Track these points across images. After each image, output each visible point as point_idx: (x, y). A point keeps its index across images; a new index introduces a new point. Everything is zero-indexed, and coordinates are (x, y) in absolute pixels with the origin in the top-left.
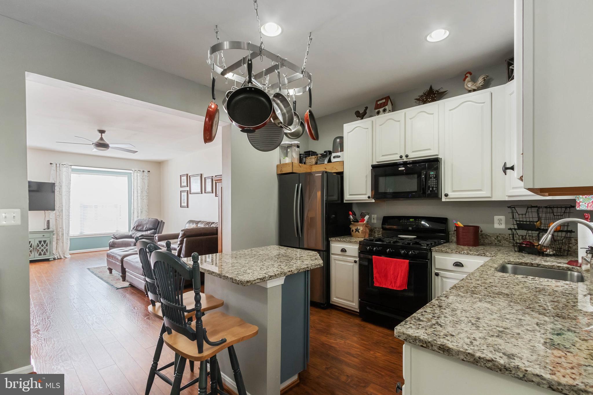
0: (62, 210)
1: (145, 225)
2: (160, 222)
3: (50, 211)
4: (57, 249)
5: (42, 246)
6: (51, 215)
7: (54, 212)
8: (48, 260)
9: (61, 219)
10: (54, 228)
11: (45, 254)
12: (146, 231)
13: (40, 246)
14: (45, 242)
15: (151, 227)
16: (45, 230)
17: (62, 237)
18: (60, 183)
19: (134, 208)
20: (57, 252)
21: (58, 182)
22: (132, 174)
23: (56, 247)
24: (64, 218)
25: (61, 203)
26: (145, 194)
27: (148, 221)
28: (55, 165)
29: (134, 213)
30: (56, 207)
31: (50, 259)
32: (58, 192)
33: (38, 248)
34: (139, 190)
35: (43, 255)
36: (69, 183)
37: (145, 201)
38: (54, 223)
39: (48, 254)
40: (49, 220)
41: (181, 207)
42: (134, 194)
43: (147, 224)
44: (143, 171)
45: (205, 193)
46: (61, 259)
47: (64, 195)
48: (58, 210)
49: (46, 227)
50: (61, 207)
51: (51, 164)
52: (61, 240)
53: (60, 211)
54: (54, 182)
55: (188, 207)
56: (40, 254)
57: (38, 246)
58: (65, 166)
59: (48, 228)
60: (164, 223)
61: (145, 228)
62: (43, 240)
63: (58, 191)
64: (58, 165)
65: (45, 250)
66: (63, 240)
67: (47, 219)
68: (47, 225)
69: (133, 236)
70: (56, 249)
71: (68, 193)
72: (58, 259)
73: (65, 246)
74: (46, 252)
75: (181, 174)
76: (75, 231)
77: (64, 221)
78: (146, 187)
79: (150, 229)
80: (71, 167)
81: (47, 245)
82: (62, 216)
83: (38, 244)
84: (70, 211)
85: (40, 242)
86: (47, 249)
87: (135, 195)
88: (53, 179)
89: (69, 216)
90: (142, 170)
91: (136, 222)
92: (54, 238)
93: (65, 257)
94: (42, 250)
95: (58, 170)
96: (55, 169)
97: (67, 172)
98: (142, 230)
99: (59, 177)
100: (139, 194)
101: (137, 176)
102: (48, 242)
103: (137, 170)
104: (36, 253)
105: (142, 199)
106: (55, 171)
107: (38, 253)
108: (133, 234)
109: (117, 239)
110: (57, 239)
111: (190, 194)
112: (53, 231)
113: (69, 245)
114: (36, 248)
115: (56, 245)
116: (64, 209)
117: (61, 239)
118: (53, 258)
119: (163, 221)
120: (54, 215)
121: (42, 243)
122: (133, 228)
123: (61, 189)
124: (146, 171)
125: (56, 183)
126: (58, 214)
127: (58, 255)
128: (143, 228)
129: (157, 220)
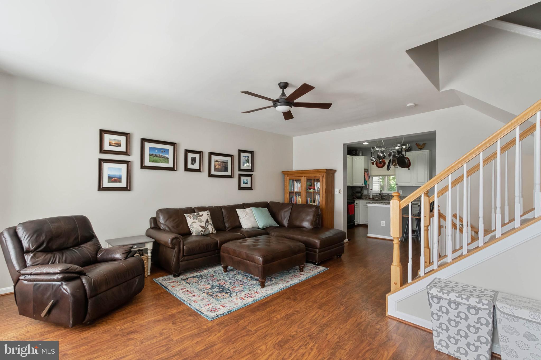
41: (99, 189)
45: (185, 170)
55: (130, 190)
111: (142, 167)
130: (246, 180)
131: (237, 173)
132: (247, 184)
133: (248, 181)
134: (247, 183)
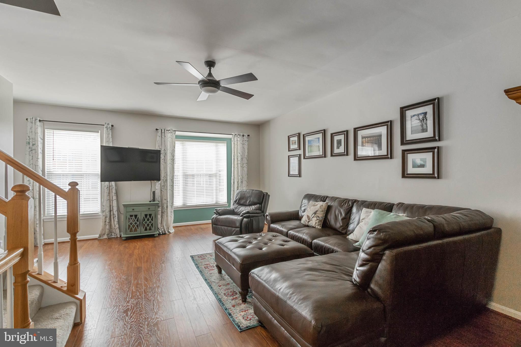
0: (167, 179)
1: (249, 199)
2: (265, 195)
3: (156, 181)
4: (162, 223)
5: (148, 220)
6: (157, 185)
7: (160, 182)
8: (152, 236)
9: (166, 190)
10: (160, 200)
11: (150, 229)
12: (250, 205)
13: (146, 220)
14: (150, 215)
15: (256, 200)
16: (150, 202)
17: (166, 209)
18: (164, 150)
19: (234, 178)
20: (161, 227)
21: (163, 149)
22: (232, 139)
23: (161, 220)
24: (168, 189)
25: (166, 173)
26: (245, 161)
27: (252, 193)
28: (160, 130)
29: (234, 183)
30: (161, 176)
31: (154, 235)
32: (163, 161)
33: (144, 222)
34: (239, 156)
35: (149, 230)
36: (173, 150)
37: (245, 169)
38: (159, 194)
39: (153, 229)
40: (154, 192)
41: (289, 176)
42: (234, 161)
43: (250, 197)
44: (243, 136)
45: (332, 155)
46: (165, 234)
47: (168, 163)
48: (163, 180)
49: (152, 198)
50: (166, 176)
51: (157, 130)
52: (165, 213)
53: (165, 181)
54: (160, 150)
55: (300, 176)
56: (146, 229)
57: (144, 220)
58: (169, 131)
59: (154, 200)
60: (269, 196)
61: (249, 202)
62: (148, 213)
63: (163, 159)
64: (163, 131)
65: (150, 224)
66: (167, 213)
67: (153, 190)
68: (153, 197)
69: (236, 211)
70: (160, 223)
71: (172, 161)
72: (163, 234)
73: (169, 219)
74: (151, 226)
75: (289, 135)
76: (178, 202)
77: (168, 191)
78: (246, 154)
79: (254, 204)
80: (175, 132)
81: (152, 220)
82: (167, 187)
83: (144, 217)
84: (173, 180)
85: (146, 215)
86: (152, 224)
87: (236, 163)
88: (159, 146)
89: (173, 186)
90: (241, 134)
91: (238, 194)
92: (159, 210)
93: (169, 232)
94: (148, 225)
95: (163, 137)
96: (160, 135)
97: (172, 138)
98: (245, 204)
99: (164, 144)
100: (239, 161)
101: (237, 140)
102: (153, 215)
103: (237, 134)
104: (142, 228)
105: (242, 167)
106: (161, 137)
107: (144, 228)
108: (236, 208)
109: (220, 214)
110: (162, 212)
111: (304, 158)
112: (158, 204)
113: (173, 218)
114: (142, 223)
115: (160, 219)
116: (168, 178)
117: (166, 211)
118: (158, 234)
119: (268, 194)
120: (159, 186)
121: (148, 217)
122: (235, 202)
123: (166, 157)
124: (246, 135)
125: (162, 150)
126: (163, 184)
127: (163, 230)
128: (247, 201)
129: (262, 192)
130: (421, 160)
131: (398, 148)
132: (424, 167)
133: (425, 162)
134: (422, 166)
